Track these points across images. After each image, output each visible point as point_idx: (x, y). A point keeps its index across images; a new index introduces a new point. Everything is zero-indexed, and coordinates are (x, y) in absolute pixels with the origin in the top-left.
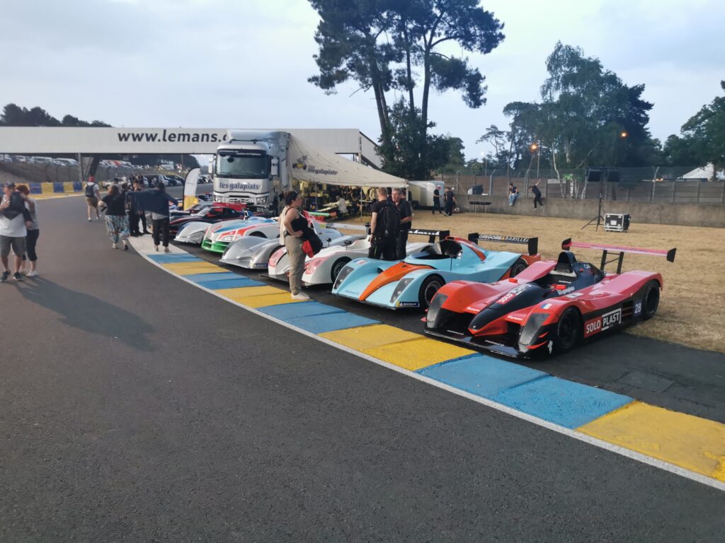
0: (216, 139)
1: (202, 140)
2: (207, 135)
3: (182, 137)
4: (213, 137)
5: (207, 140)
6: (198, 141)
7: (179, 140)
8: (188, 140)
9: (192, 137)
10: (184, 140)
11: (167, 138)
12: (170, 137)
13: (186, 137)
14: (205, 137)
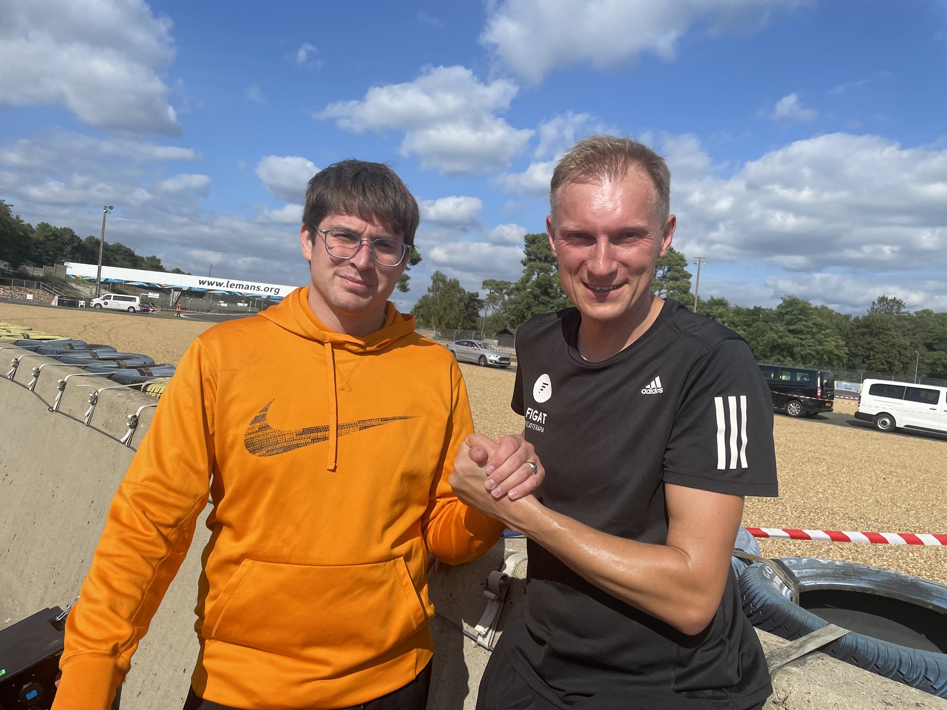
0: (259, 289)
1: (251, 289)
2: (254, 287)
3: (238, 286)
4: (257, 288)
5: (254, 289)
6: (248, 289)
7: (236, 288)
8: (242, 288)
9: (244, 287)
10: (239, 288)
11: (229, 286)
12: (231, 285)
13: (241, 286)
14: (253, 287)
